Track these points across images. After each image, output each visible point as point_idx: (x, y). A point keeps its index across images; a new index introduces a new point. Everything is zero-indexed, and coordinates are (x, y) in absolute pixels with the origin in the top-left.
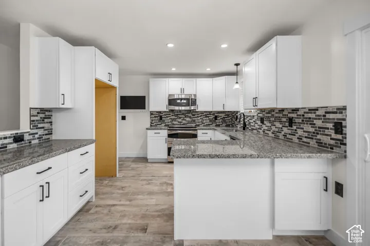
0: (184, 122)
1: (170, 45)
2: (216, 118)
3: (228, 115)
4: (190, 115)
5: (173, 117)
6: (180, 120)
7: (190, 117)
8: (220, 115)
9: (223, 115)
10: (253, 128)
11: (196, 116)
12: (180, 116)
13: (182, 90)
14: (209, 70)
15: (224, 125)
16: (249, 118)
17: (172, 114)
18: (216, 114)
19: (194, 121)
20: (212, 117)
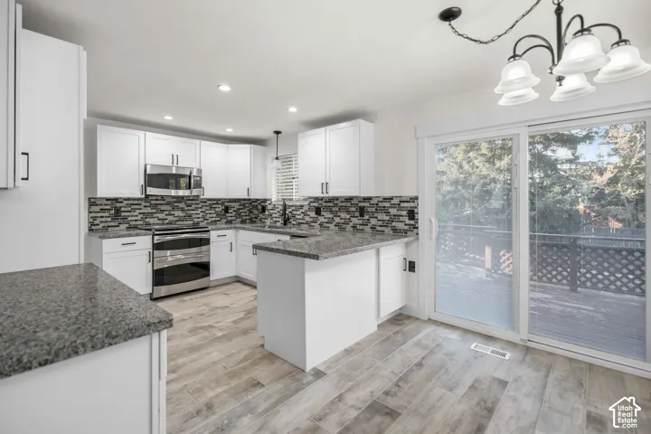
0: (170, 218)
1: (225, 88)
2: (226, 210)
3: (244, 205)
4: (182, 205)
5: (149, 210)
6: (161, 216)
7: (183, 210)
8: (233, 204)
9: (236, 205)
10: (301, 221)
11: (193, 207)
12: (163, 208)
13: (175, 158)
14: (230, 131)
15: (239, 220)
16: (294, 208)
17: (144, 204)
18: (226, 204)
19: (190, 216)
20: (220, 208)
